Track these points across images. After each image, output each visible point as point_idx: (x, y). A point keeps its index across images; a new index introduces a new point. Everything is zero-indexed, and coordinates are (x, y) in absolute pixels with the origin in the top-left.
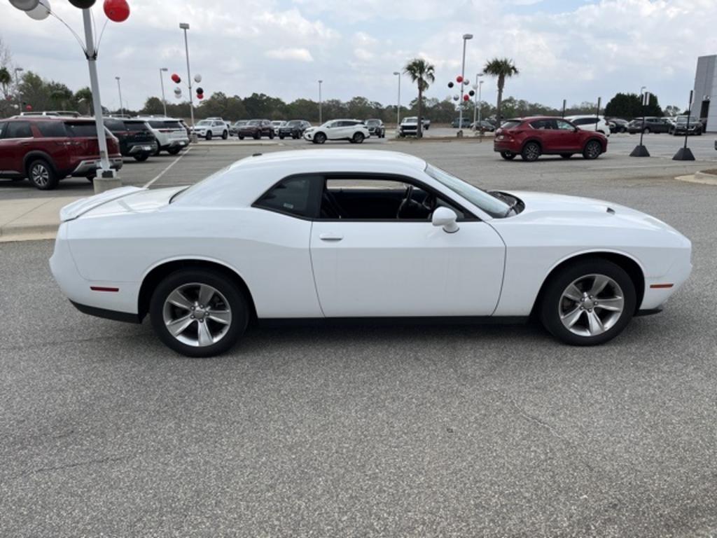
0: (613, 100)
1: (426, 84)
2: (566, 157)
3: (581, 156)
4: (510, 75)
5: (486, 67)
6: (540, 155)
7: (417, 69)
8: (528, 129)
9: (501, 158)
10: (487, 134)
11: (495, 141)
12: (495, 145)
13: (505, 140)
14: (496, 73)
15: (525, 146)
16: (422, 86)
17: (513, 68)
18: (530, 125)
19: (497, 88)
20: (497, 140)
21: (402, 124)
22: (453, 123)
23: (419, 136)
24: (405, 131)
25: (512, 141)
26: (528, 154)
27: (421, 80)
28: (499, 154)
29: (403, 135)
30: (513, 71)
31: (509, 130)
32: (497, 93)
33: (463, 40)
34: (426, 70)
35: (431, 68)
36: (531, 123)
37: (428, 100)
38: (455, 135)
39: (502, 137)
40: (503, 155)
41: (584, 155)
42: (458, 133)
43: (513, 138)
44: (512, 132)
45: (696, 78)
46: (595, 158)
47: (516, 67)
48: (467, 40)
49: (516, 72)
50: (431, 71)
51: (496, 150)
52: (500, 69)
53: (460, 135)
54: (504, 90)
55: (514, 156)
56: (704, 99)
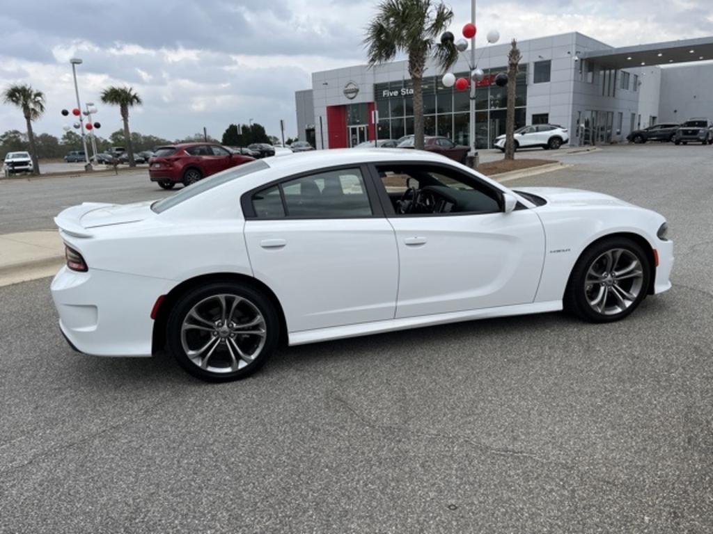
0: (227, 131)
1: (36, 113)
4: (132, 104)
5: (103, 95)
7: (19, 95)
8: (183, 156)
9: (160, 188)
10: (120, 166)
11: (150, 171)
12: (152, 175)
13: (162, 169)
14: (117, 102)
15: (185, 173)
16: (29, 114)
17: (135, 97)
18: (185, 152)
19: (121, 117)
20: (151, 169)
21: (6, 160)
22: (66, 157)
23: (35, 173)
24: (16, 168)
25: (171, 168)
26: (190, 181)
27: (26, 108)
28: (156, 185)
29: (12, 172)
30: (136, 100)
31: (165, 158)
32: (123, 122)
33: (71, 65)
34: (33, 97)
35: (39, 94)
36: (186, 149)
37: (21, 134)
38: (84, 169)
39: (158, 166)
40: (161, 184)
42: (86, 167)
43: (169, 166)
44: (168, 160)
45: (297, 111)
47: (137, 95)
48: (76, 65)
49: (138, 101)
50: (39, 98)
51: (152, 180)
52: (121, 98)
53: (88, 170)
54: (129, 119)
55: (174, 185)
56: (307, 127)
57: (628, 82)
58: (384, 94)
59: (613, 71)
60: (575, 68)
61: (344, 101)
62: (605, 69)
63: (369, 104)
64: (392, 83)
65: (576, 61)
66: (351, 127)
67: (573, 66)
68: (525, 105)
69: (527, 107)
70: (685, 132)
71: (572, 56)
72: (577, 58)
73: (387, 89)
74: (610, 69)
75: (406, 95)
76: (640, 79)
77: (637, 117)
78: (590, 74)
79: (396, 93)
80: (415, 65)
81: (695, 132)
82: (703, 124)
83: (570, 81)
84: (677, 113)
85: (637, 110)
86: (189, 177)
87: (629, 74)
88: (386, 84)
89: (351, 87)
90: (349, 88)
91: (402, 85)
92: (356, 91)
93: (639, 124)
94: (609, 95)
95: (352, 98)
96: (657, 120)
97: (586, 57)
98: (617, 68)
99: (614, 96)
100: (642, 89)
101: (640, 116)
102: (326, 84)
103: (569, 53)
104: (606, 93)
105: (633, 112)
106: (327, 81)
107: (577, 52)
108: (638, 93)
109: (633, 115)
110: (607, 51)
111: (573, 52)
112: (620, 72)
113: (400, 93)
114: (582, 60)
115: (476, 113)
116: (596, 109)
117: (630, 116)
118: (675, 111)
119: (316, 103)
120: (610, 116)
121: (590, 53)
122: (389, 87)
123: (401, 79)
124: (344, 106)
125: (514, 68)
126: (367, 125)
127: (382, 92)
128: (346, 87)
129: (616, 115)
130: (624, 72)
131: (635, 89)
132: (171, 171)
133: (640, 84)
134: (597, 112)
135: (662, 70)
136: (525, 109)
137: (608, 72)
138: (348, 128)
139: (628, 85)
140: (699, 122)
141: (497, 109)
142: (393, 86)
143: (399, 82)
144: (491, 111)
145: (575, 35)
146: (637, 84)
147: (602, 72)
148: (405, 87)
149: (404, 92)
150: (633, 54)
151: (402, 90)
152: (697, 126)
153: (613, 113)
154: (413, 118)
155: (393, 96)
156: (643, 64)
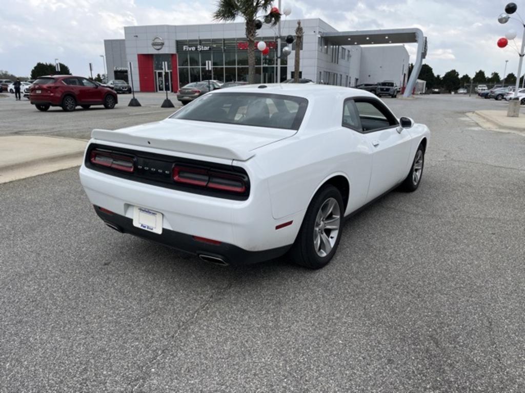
2: (86, 108)
3: (102, 106)
6: (76, 106)
8: (62, 85)
9: (37, 110)
13: (43, 94)
15: (63, 99)
18: (63, 82)
25: (52, 94)
26: (67, 106)
28: (34, 107)
31: (45, 86)
36: (63, 80)
39: (39, 92)
40: (38, 106)
41: (105, 106)
43: (52, 92)
44: (50, 87)
46: (112, 108)
51: (32, 103)
55: (48, 107)
56: (115, 69)
57: (345, 55)
58: (184, 49)
59: (337, 46)
60: (319, 43)
61: (152, 51)
62: (333, 45)
63: (172, 55)
64: (190, 41)
65: (319, 38)
66: (157, 71)
67: (317, 41)
68: (286, 64)
69: (288, 66)
70: (382, 90)
71: (316, 35)
72: (319, 36)
73: (186, 45)
74: (336, 45)
75: (201, 51)
76: (350, 53)
77: (349, 78)
78: (326, 47)
79: (193, 49)
80: (250, 32)
81: (388, 90)
82: (392, 85)
83: (315, 50)
84: (371, 77)
85: (349, 73)
86: (66, 102)
87: (345, 49)
88: (186, 40)
89: (157, 41)
90: (156, 41)
91: (198, 43)
92: (162, 44)
93: (350, 83)
94: (335, 62)
95: (159, 49)
96: (359, 80)
97: (325, 35)
98: (339, 45)
99: (338, 63)
100: (352, 59)
101: (350, 78)
102: (137, 36)
103: (315, 32)
104: (334, 61)
105: (347, 75)
106: (137, 35)
107: (319, 32)
108: (350, 63)
109: (347, 76)
110: (335, 33)
111: (317, 32)
112: (340, 47)
113: (196, 49)
114: (322, 37)
115: (281, 67)
116: (328, 71)
117: (346, 77)
118: (369, 76)
119: (128, 50)
120: (336, 75)
121: (326, 33)
122: (187, 43)
123: (197, 38)
124: (152, 55)
125: (299, 39)
126: (171, 71)
127: (183, 47)
128: (154, 41)
129: (339, 76)
130: (343, 48)
131: (348, 60)
132: (52, 96)
133: (350, 57)
134: (329, 73)
135: (361, 48)
136: (286, 67)
137: (335, 47)
138: (156, 72)
139: (344, 57)
140: (389, 83)
141: (267, 66)
142: (190, 43)
143: (196, 41)
144: (263, 68)
145: (318, 20)
146: (349, 56)
147: (332, 47)
148: (200, 45)
149: (200, 48)
150: (351, 37)
151: (198, 47)
152: (388, 86)
153: (337, 74)
154: (248, 68)
155: (191, 50)
156: (356, 43)
